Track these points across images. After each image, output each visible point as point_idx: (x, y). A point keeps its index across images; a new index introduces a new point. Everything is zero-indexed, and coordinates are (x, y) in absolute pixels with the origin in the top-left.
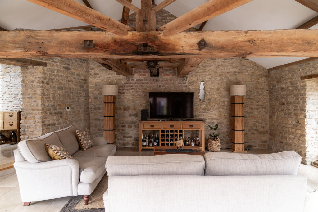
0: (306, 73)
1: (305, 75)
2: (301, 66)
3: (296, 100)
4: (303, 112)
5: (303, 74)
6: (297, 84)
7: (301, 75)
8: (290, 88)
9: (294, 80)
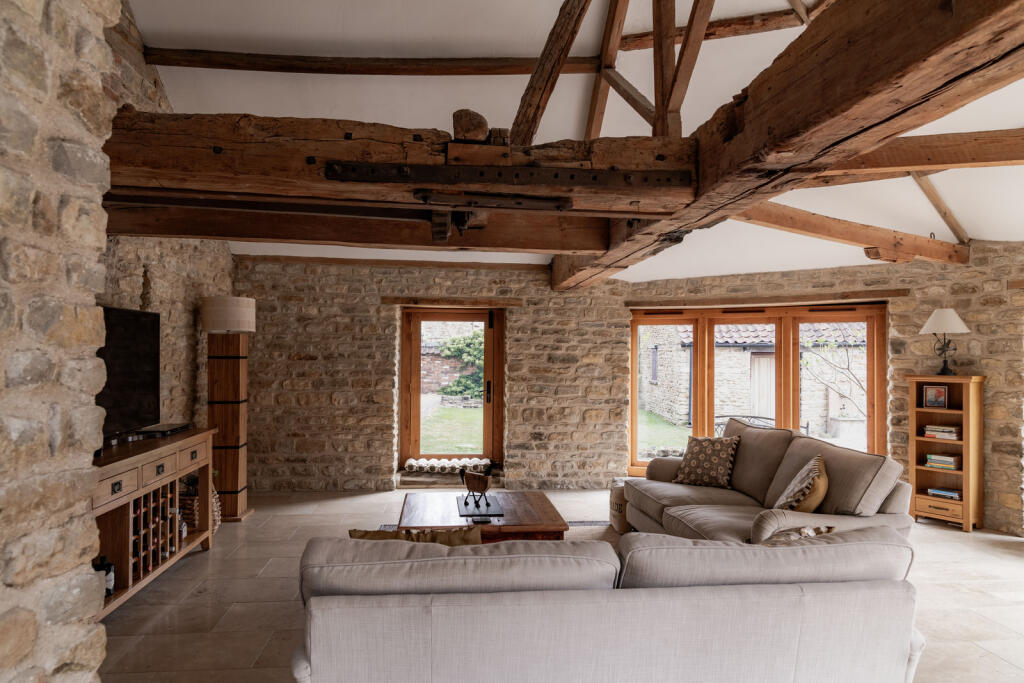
0: (402, 291)
1: (397, 294)
2: (385, 273)
3: (359, 348)
4: (388, 376)
5: (388, 292)
6: (369, 312)
7: (384, 294)
8: (338, 319)
9: (356, 301)
